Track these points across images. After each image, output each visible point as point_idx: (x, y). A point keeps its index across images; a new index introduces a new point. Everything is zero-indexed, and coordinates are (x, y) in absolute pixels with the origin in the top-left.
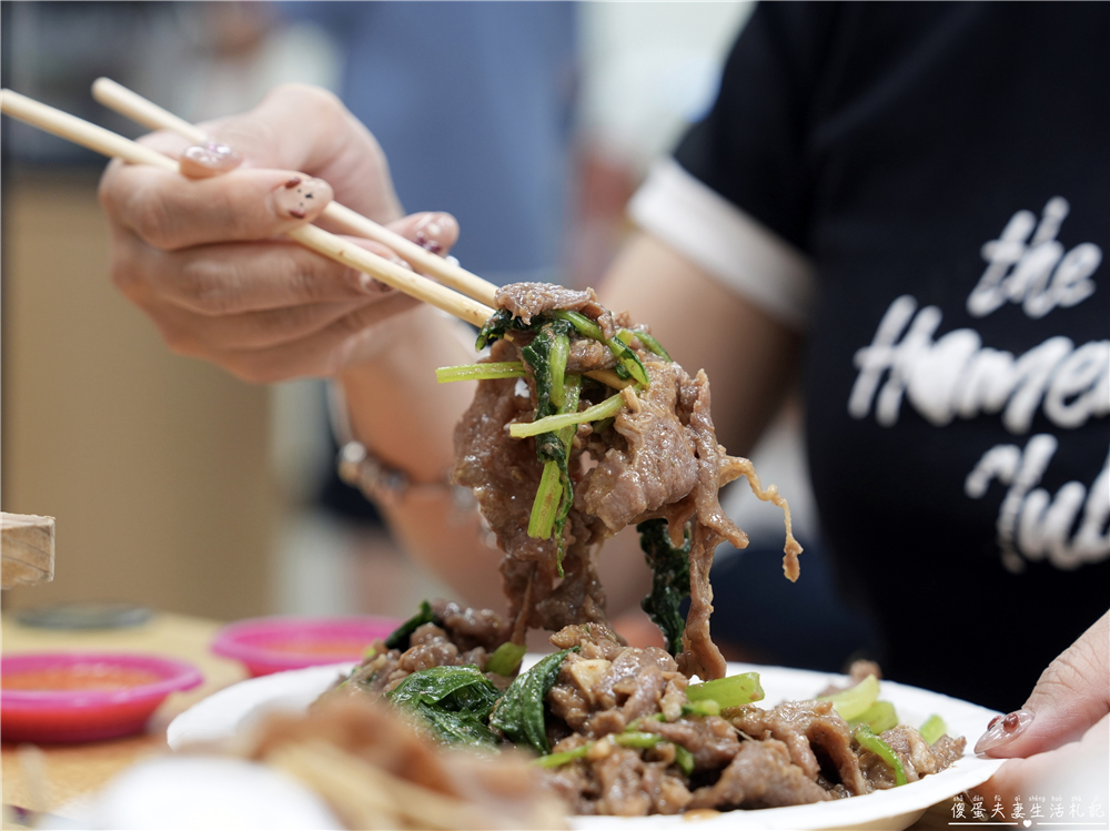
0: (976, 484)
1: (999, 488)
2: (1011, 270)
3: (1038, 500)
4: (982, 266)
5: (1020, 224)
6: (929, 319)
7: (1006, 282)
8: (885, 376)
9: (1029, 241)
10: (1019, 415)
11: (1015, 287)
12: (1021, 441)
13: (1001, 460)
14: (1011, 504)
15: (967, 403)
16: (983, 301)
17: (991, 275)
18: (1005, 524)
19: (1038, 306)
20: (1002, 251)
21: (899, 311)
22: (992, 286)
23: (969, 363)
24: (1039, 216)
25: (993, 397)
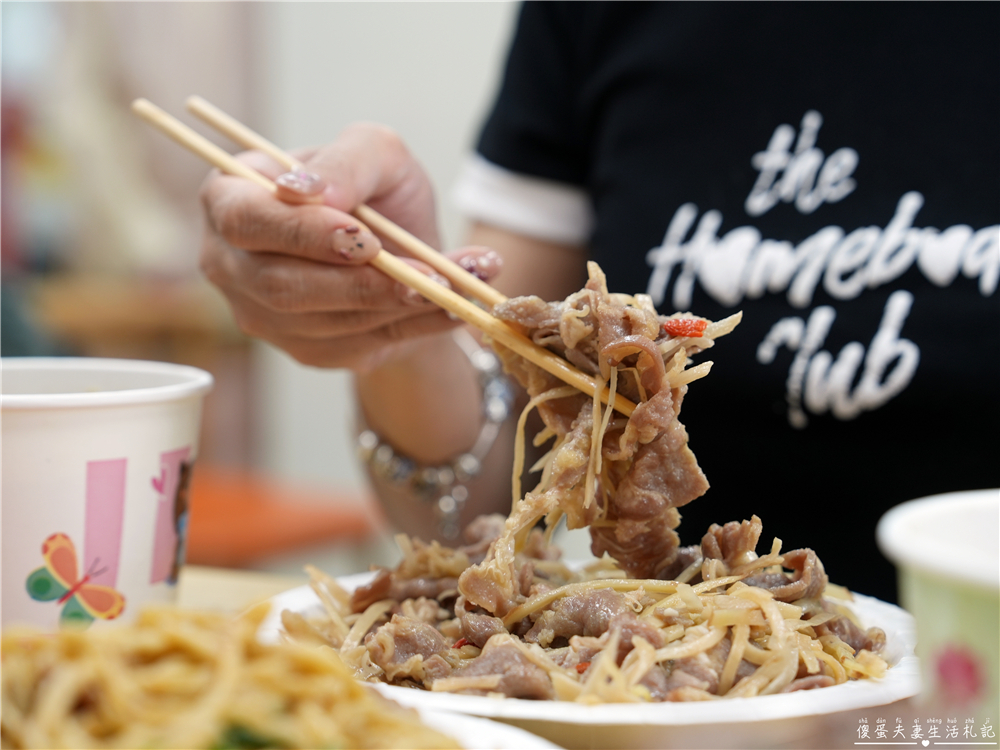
0: (766, 352)
1: (786, 354)
2: (780, 175)
3: (822, 361)
4: (754, 174)
5: (782, 137)
6: (711, 221)
7: (777, 185)
8: (677, 270)
9: (792, 149)
10: (801, 292)
11: (786, 189)
12: (804, 314)
13: (788, 330)
14: (798, 367)
15: (755, 286)
16: (758, 203)
17: (763, 181)
18: (794, 384)
19: (808, 203)
20: (770, 160)
21: (684, 217)
22: (764, 190)
23: (753, 254)
24: (798, 130)
25: (778, 279)
